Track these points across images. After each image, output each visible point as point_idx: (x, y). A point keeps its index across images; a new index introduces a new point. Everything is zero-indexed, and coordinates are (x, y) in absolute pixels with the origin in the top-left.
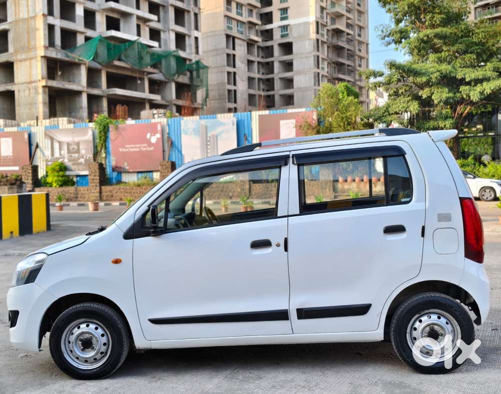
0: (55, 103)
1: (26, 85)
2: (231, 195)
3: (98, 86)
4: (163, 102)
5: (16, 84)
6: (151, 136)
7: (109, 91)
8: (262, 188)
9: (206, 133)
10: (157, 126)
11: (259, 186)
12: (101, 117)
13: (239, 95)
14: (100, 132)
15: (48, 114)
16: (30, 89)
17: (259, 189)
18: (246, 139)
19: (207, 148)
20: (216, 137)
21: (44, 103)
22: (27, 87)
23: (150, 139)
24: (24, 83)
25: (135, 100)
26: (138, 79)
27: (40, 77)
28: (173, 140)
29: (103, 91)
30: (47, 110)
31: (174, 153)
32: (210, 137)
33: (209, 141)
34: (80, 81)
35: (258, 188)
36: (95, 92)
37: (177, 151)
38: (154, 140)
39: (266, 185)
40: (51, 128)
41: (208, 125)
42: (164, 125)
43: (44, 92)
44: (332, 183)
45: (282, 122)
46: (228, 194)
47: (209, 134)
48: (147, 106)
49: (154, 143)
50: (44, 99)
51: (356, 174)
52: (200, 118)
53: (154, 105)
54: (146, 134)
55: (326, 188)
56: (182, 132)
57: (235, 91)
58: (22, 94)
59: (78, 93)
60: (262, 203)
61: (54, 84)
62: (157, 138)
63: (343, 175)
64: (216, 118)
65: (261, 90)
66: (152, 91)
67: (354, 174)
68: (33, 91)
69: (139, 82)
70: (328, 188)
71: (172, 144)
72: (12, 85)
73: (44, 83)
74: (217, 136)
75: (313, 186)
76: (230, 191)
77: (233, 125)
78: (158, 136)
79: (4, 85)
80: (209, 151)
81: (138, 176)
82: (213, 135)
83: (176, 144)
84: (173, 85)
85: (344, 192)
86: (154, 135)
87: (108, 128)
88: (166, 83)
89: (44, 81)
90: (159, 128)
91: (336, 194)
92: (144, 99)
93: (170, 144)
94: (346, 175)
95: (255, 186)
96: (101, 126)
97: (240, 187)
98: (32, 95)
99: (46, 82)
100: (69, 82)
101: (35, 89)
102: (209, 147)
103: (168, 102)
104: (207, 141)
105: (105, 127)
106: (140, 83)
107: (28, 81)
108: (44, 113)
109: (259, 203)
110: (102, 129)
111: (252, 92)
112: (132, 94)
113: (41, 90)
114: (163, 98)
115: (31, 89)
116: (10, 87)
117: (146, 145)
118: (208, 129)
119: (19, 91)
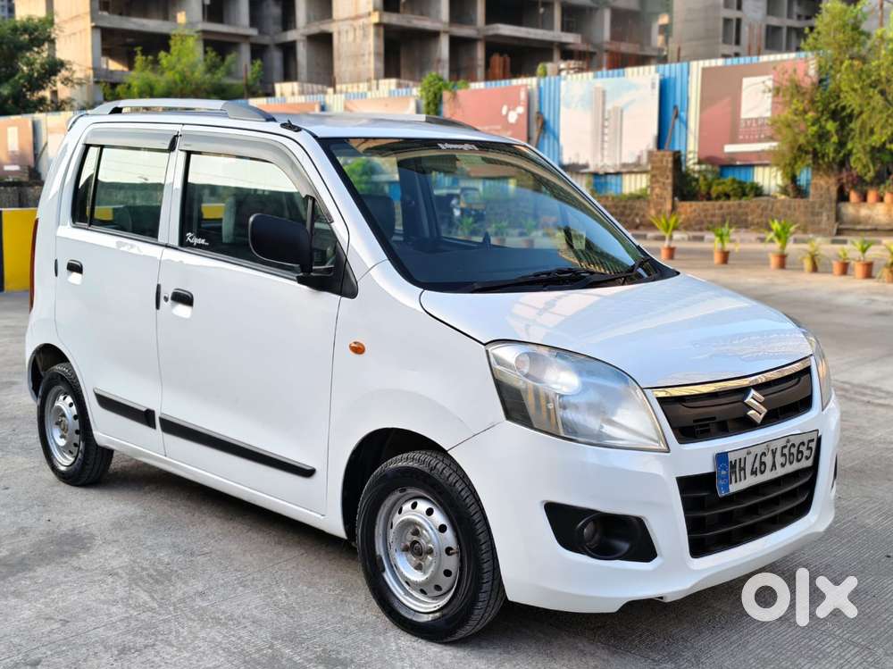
0: (398, 53)
1: (351, 22)
2: (638, 221)
3: (470, 22)
4: (583, 47)
5: (334, 21)
6: (509, 110)
7: (488, 30)
8: (695, 210)
9: (604, 103)
10: (519, 91)
11: (691, 206)
12: (432, 76)
13: (745, 29)
14: (428, 104)
15: (382, 72)
16: (355, 29)
17: (691, 212)
18: (677, 116)
19: (603, 134)
20: (620, 112)
21: (377, 54)
22: (352, 25)
23: (507, 115)
24: (346, 19)
25: (535, 45)
26: (540, 4)
27: (371, 8)
28: (546, 116)
29: (478, 30)
30: (381, 66)
31: (546, 141)
32: (609, 112)
33: (607, 120)
34: (439, 12)
35: (689, 210)
36: (464, 31)
37: (552, 137)
38: (513, 118)
39: (705, 205)
40: (354, 98)
41: (608, 88)
42: (532, 89)
43: (377, 35)
44: (834, 205)
45: (746, 81)
46: (633, 220)
47: (609, 107)
48: (556, 55)
49: (512, 124)
50: (376, 47)
51: (885, 188)
52: (595, 77)
53: (567, 53)
54: (501, 108)
55: (821, 213)
56: (562, 102)
57: (739, 21)
58: (343, 39)
59: (435, 35)
60: (689, 239)
61: (393, 19)
62: (519, 115)
63: (859, 188)
64: (624, 75)
65: (795, 17)
66: (566, 27)
67: (882, 186)
68: (359, 33)
69: (542, 10)
70: (824, 214)
71: (544, 126)
72: (328, 23)
73: (375, 18)
74: (622, 111)
75: (795, 210)
76: (637, 215)
77: (653, 87)
78: (521, 110)
79: (317, 23)
80: (606, 138)
81: (484, 184)
82: (615, 109)
83: (551, 124)
84: (607, 15)
85: (859, 223)
86: (514, 109)
87: (441, 97)
88: (592, 10)
89: (377, 14)
90: (523, 96)
91: (841, 227)
92: (551, 43)
93: (540, 125)
94: (865, 188)
95: (683, 206)
96: (430, 94)
97: (655, 207)
98: (358, 40)
99: (380, 16)
100: (422, 14)
101: (363, 29)
102: (606, 131)
103: (595, 46)
104: (604, 119)
105: (435, 94)
106: (545, 11)
107: (353, 15)
108: (376, 70)
109: (683, 239)
110: (430, 98)
111: (774, 21)
112: (529, 33)
113: (372, 31)
114: (586, 40)
115: (358, 28)
116: (326, 27)
117: (499, 127)
118: (608, 98)
119: (339, 33)
